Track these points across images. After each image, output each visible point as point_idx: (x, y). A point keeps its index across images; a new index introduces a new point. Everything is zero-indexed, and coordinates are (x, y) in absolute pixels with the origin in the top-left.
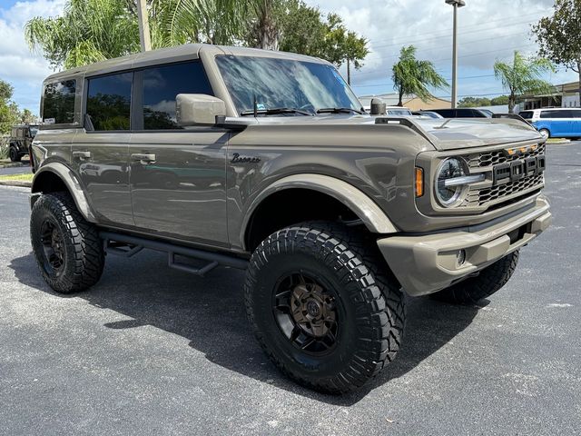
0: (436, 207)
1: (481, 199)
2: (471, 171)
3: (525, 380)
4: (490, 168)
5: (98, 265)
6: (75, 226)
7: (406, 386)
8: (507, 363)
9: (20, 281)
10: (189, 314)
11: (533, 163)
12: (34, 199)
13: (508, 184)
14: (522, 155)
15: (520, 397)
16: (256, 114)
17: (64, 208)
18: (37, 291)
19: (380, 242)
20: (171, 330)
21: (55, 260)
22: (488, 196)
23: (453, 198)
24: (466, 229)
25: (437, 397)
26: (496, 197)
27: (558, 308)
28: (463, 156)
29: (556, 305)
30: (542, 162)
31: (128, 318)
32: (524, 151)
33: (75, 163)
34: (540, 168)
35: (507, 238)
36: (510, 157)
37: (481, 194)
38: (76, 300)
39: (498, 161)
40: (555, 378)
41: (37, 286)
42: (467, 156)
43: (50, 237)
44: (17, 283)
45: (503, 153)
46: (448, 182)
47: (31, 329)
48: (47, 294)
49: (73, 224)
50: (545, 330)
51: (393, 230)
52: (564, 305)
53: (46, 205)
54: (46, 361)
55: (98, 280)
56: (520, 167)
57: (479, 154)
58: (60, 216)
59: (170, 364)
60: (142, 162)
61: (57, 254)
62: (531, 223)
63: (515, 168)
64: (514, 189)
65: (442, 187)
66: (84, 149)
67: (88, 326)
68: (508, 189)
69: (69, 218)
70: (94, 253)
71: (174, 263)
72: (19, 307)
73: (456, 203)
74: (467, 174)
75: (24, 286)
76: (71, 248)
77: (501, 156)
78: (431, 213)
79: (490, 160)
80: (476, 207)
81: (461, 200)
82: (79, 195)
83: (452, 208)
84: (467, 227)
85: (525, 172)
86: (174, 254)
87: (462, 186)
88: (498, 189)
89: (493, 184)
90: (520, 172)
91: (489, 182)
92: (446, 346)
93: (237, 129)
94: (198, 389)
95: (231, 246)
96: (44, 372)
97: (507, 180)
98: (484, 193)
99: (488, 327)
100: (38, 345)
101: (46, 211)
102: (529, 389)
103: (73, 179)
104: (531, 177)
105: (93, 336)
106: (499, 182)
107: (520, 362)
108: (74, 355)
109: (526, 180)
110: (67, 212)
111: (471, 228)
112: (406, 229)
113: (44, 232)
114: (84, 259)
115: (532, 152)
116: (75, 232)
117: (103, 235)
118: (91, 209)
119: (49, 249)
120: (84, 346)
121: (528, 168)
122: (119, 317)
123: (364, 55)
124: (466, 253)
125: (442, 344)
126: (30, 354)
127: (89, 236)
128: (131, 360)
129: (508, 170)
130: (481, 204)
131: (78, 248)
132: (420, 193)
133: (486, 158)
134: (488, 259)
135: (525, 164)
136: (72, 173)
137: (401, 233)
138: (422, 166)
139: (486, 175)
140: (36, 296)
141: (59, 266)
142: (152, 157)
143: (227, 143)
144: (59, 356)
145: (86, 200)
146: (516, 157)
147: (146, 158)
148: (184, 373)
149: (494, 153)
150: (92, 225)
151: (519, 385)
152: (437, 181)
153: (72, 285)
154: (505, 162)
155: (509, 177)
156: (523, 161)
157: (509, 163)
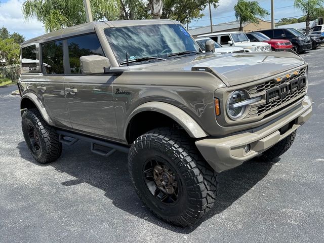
0: (229, 121)
1: (259, 112)
2: (251, 96)
3: (294, 213)
4: (264, 93)
5: (58, 148)
7: (223, 219)
8: (284, 201)
9: (21, 157)
10: (107, 175)
11: (296, 83)
12: (22, 112)
13: (278, 99)
14: (288, 79)
15: (289, 225)
16: (128, 64)
17: (36, 118)
18: (29, 162)
19: (197, 143)
20: (96, 186)
21: (36, 145)
22: (264, 109)
23: (240, 114)
24: (249, 131)
25: (240, 227)
26: (270, 109)
27: (321, 162)
28: (244, 88)
29: (320, 160)
30: (304, 80)
31: (74, 178)
32: (288, 77)
33: (39, 93)
34: (302, 84)
35: (278, 132)
36: (279, 82)
37: (258, 109)
38: (49, 167)
39: (269, 87)
40: (312, 211)
41: (29, 159)
42: (248, 88)
43: (32, 133)
44: (20, 158)
45: (273, 82)
46: (236, 105)
47: (23, 187)
48: (34, 164)
49: (42, 127)
50: (311, 177)
51: (205, 135)
53: (28, 116)
54: (26, 208)
55: (60, 155)
56: (286, 87)
57: (256, 85)
58: (35, 123)
59: (93, 208)
60: (71, 93)
61: (38, 143)
62: (297, 118)
63: (282, 89)
64: (283, 101)
65: (231, 108)
66: (42, 85)
67: (52, 184)
68: (278, 102)
69: (40, 124)
70: (55, 142)
71: (93, 149)
72: (18, 174)
73: (241, 117)
74: (249, 99)
75: (23, 160)
76: (43, 140)
77: (271, 83)
78: (227, 125)
79: (264, 87)
80: (257, 117)
81: (244, 115)
82: (43, 111)
83: (239, 120)
84: (251, 130)
86: (94, 144)
87: (246, 106)
88: (270, 104)
89: (267, 102)
90: (287, 90)
91: (263, 101)
92: (250, 191)
93: (118, 74)
94: (106, 225)
95: (121, 140)
96: (26, 215)
97: (277, 97)
98: (261, 109)
99: (276, 177)
100: (25, 198)
101: (28, 120)
102: (296, 220)
103: (39, 102)
104: (295, 91)
105: (54, 191)
106: (270, 100)
107: (293, 201)
108: (43, 204)
109: (291, 94)
110: (38, 120)
111: (253, 130)
112: (212, 133)
113: (29, 131)
114: (50, 146)
115: (295, 76)
116: (43, 131)
117: (58, 132)
118: (50, 118)
119: (33, 140)
121: (292, 86)
122: (70, 178)
124: (250, 146)
125: (247, 190)
126: (20, 204)
127: (52, 133)
128: (72, 206)
129: (278, 91)
130: (259, 115)
131: (46, 140)
132: (218, 114)
133: (260, 87)
134: (265, 148)
135: (290, 85)
136: (39, 99)
137: (209, 137)
138: (218, 97)
139: (262, 97)
140: (28, 166)
141: (38, 149)
142: (75, 90)
143: (112, 83)
144: (35, 204)
145: (48, 113)
146: (283, 82)
147: (72, 91)
148: (99, 213)
149: (267, 83)
150: (52, 127)
151: (290, 217)
152: (228, 106)
153: (45, 160)
154: (275, 87)
155: (279, 95)
156: (288, 83)
157: (278, 87)
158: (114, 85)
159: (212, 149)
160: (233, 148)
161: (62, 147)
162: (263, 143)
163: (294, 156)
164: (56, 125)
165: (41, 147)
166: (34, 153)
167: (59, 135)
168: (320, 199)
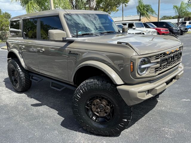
0: (138, 76)
1: (155, 71)
2: (152, 62)
3: (169, 131)
4: (159, 60)
5: (29, 84)
6: (21, 71)
7: (127, 132)
8: (164, 124)
9: (6, 87)
10: (58, 101)
11: (177, 55)
12: (8, 60)
13: (166, 64)
14: (173, 53)
15: (167, 138)
16: (77, 36)
17: (17, 65)
18: (10, 91)
19: (118, 87)
20: (51, 108)
21: (16, 81)
22: (159, 70)
23: (144, 72)
24: (149, 82)
26: (162, 70)
27: (185, 101)
29: (185, 100)
30: (181, 54)
31: (38, 102)
32: (173, 51)
33: (20, 49)
35: (165, 84)
36: (168, 54)
37: (155, 69)
38: (23, 95)
39: (162, 57)
40: (180, 130)
41: (11, 89)
42: (150, 57)
43: (14, 73)
45: (165, 54)
46: (143, 66)
47: (6, 106)
48: (13, 92)
49: (20, 70)
50: (179, 110)
51: (123, 83)
52: (187, 100)
53: (12, 63)
54: (8, 119)
55: (30, 87)
56: (171, 57)
57: (155, 55)
58: (16, 67)
59: (49, 121)
60: (40, 51)
61: (17, 79)
62: (175, 76)
63: (169, 58)
64: (169, 66)
65: (140, 68)
66: (22, 45)
67: (24, 105)
68: (166, 66)
69: (19, 68)
70: (28, 80)
71: (52, 86)
72: (3, 97)
73: (145, 74)
74: (151, 63)
75: (7, 89)
76: (20, 78)
77: (163, 55)
78: (136, 78)
79: (159, 57)
80: (154, 74)
81: (147, 73)
82: (22, 60)
83: (144, 76)
84: (150, 81)
85: (173, 59)
86: (52, 83)
87: (148, 68)
88: (162, 67)
89: (160, 65)
90: (171, 59)
91: (158, 65)
93: (71, 42)
94: (56, 132)
95: (70, 82)
98: (157, 69)
99: (159, 108)
100: (7, 112)
101: (12, 65)
102: (170, 135)
103: (20, 55)
104: (176, 60)
105: (25, 109)
106: (162, 65)
107: (168, 124)
108: (18, 117)
109: (174, 62)
110: (18, 66)
111: (151, 82)
112: (127, 82)
113: (12, 72)
114: (25, 82)
115: (176, 51)
116: (21, 73)
117: (30, 74)
118: (26, 65)
119: (14, 77)
120: (22, 113)
121: (175, 57)
123: (128, 2)
124: (149, 91)
126: (4, 116)
127: (26, 75)
128: (36, 119)
129: (167, 59)
130: (155, 73)
131: (22, 78)
132: (132, 71)
133: (157, 56)
134: (157, 93)
135: (173, 56)
136: (19, 53)
137: (125, 84)
138: (133, 61)
139: (158, 63)
140: (10, 93)
141: (17, 83)
142: (43, 50)
143: (67, 47)
144: (13, 117)
145: (24, 62)
146: (169, 54)
147: (41, 50)
148: (53, 125)
149: (161, 54)
150: (27, 70)
151: (167, 133)
152: (138, 66)
153: (21, 90)
154: (165, 57)
155: (167, 62)
156: (172, 55)
157: (167, 57)
158: (68, 49)
159: (127, 92)
160: (139, 92)
161: (31, 83)
162: (157, 90)
163: (169, 97)
164: (29, 69)
165: (19, 82)
166: (14, 85)
167: (30, 76)
168: (185, 123)
